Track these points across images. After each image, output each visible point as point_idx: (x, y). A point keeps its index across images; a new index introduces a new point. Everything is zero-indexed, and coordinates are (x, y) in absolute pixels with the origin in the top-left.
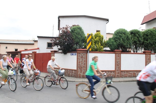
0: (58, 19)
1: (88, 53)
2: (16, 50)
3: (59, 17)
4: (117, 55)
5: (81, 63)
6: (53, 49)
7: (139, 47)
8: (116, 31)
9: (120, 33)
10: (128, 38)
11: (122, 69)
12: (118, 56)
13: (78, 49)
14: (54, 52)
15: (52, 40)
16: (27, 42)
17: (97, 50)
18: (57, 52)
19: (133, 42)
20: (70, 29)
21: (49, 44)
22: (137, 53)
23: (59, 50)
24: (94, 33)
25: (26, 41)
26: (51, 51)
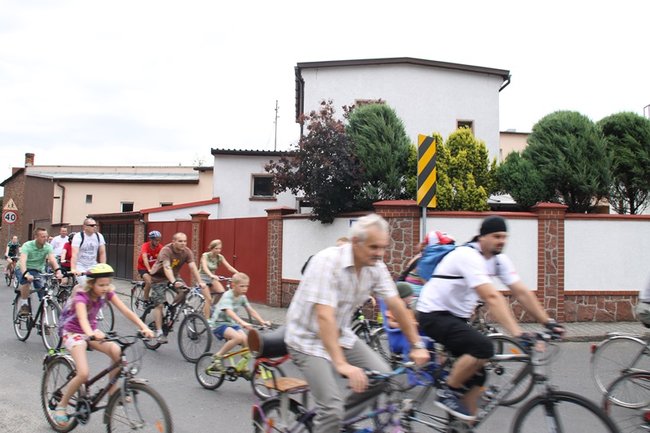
0: (294, 77)
1: (422, 216)
2: (128, 207)
3: (301, 68)
4: (547, 225)
5: (392, 258)
6: (275, 200)
7: (645, 192)
8: (540, 124)
9: (556, 131)
10: (591, 153)
11: (568, 287)
12: (552, 231)
13: (381, 200)
14: (279, 215)
15: (271, 168)
16: (169, 174)
17: (461, 204)
18: (295, 215)
19: (615, 167)
20: (347, 116)
21: (260, 183)
22: (632, 216)
23: (302, 204)
24: (447, 131)
25: (168, 171)
26: (267, 211)
